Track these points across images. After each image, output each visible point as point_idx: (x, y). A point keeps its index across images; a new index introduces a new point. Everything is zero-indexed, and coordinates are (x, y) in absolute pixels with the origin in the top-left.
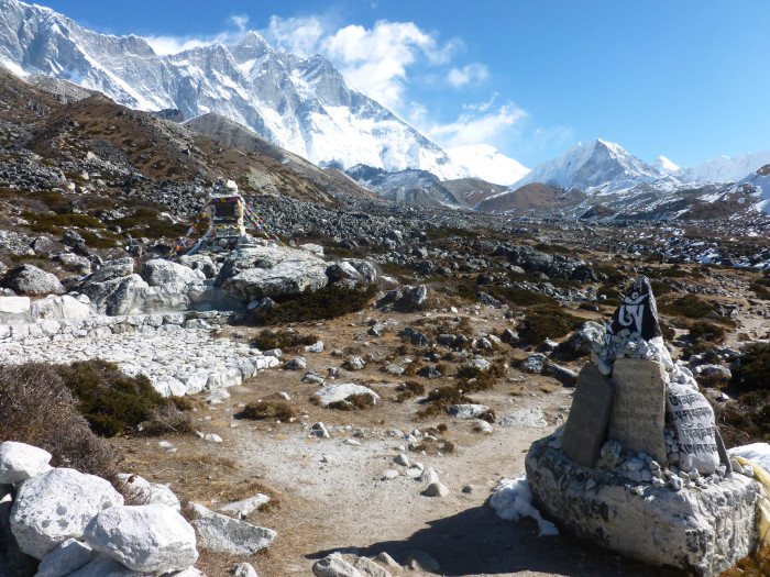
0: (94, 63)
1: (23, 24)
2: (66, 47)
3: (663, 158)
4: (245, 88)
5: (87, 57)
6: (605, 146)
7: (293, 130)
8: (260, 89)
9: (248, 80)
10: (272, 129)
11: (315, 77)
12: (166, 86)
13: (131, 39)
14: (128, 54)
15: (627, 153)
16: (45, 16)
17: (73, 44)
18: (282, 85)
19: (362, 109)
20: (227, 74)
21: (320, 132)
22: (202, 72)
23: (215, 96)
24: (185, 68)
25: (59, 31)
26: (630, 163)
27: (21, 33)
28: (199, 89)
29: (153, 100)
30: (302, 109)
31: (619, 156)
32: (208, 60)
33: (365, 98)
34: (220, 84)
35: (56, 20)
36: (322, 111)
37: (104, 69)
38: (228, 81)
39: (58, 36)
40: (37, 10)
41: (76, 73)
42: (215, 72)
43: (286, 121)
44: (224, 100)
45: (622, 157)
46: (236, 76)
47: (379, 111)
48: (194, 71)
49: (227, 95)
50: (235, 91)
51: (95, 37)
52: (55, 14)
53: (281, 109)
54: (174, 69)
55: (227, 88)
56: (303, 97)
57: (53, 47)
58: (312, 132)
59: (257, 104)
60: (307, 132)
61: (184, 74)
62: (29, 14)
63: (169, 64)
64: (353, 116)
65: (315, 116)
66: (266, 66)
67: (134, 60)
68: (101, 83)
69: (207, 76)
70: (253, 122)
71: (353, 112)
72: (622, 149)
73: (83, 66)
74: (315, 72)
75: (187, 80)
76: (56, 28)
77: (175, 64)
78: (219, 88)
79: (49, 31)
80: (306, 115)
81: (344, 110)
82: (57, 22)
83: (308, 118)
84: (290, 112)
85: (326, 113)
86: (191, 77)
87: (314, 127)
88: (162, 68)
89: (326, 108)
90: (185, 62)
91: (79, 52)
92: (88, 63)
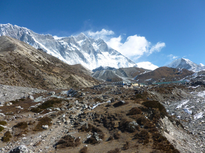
0: (36, 41)
1: (19, 32)
2: (29, 38)
3: (201, 64)
4: (79, 47)
6: (184, 60)
7: (92, 59)
8: (83, 48)
9: (81, 45)
10: (86, 58)
11: (99, 44)
12: (57, 48)
13: (48, 35)
14: (47, 39)
15: (191, 62)
16: (25, 30)
17: (31, 37)
18: (90, 47)
19: (112, 52)
20: (74, 44)
21: (100, 59)
22: (67, 44)
23: (70, 50)
24: (62, 42)
25: (28, 33)
26: (193, 65)
27: (18, 35)
28: (66, 48)
29: (53, 51)
30: (95, 53)
31: (189, 63)
32: (69, 40)
33: (113, 49)
34: (72, 46)
36: (101, 53)
37: (38, 43)
38: (74, 46)
39: (28, 35)
40: (23, 29)
41: (31, 44)
42: (71, 44)
43: (90, 56)
44: (73, 51)
45: (190, 63)
46: (77, 45)
47: (117, 53)
48: (65, 43)
49: (74, 49)
50: (76, 48)
51: (38, 35)
52: (27, 29)
53: (89, 53)
54: (60, 43)
55: (74, 48)
56: (96, 50)
57: (26, 38)
58: (98, 59)
59: (82, 52)
60: (96, 59)
61: (62, 44)
62: (21, 29)
63: (58, 42)
64: (110, 55)
65: (99, 55)
66: (85, 42)
67: (48, 41)
68: (38, 46)
69: (69, 45)
70: (81, 57)
71: (110, 53)
72: (190, 61)
73: (33, 42)
74: (99, 43)
75: (63, 46)
76: (27, 33)
77: (60, 41)
78: (72, 48)
79: (25, 34)
80: (96, 54)
81: (107, 53)
82: (28, 31)
83: (97, 55)
84: (92, 54)
85: (102, 54)
86: (64, 45)
87: (98, 58)
88: (56, 43)
89: (102, 52)
90: (63, 41)
91: (33, 38)
92: (34, 41)
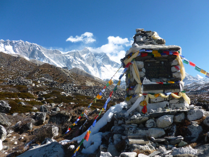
0: (46, 56)
1: (30, 48)
2: (40, 53)
3: (198, 75)
4: (84, 61)
5: (45, 55)
7: (96, 71)
8: (88, 61)
9: (85, 59)
10: (91, 71)
11: (102, 58)
12: (64, 61)
13: (56, 50)
14: (55, 54)
15: (188, 74)
16: (35, 46)
17: (42, 52)
18: (93, 60)
19: (114, 65)
20: (79, 58)
21: (103, 71)
22: (73, 58)
23: (76, 63)
24: (69, 57)
25: (38, 49)
26: (189, 77)
27: (29, 50)
28: (72, 62)
29: (60, 65)
30: (99, 66)
32: (74, 55)
33: (115, 62)
34: (77, 60)
35: (37, 46)
36: (104, 66)
37: (49, 58)
38: (80, 60)
39: (38, 50)
40: (33, 45)
41: (42, 59)
42: (76, 58)
43: (94, 69)
44: (78, 64)
45: (186, 75)
46: (81, 58)
47: (119, 66)
48: (71, 57)
49: (79, 63)
50: (81, 62)
51: (47, 50)
52: (37, 45)
53: (93, 66)
54: (66, 57)
55: (79, 61)
56: (99, 63)
57: (36, 53)
58: (101, 72)
59: (87, 65)
60: (100, 72)
61: (68, 58)
62: (31, 45)
63: (65, 56)
64: (112, 67)
65: (102, 68)
66: (89, 55)
67: (56, 55)
68: (48, 61)
69: (74, 58)
70: (86, 70)
71: (112, 66)
72: (186, 73)
73: (43, 57)
74: (102, 56)
75: (69, 60)
76: (37, 48)
77: (67, 56)
78: (77, 61)
79: (36, 49)
80: (100, 67)
81: (110, 66)
82: (38, 47)
83: (100, 68)
84: (95, 67)
85: (105, 67)
86: (70, 59)
87: (102, 70)
88: (63, 57)
89: (105, 65)
90: (69, 55)
91: (43, 54)
92: (45, 56)
